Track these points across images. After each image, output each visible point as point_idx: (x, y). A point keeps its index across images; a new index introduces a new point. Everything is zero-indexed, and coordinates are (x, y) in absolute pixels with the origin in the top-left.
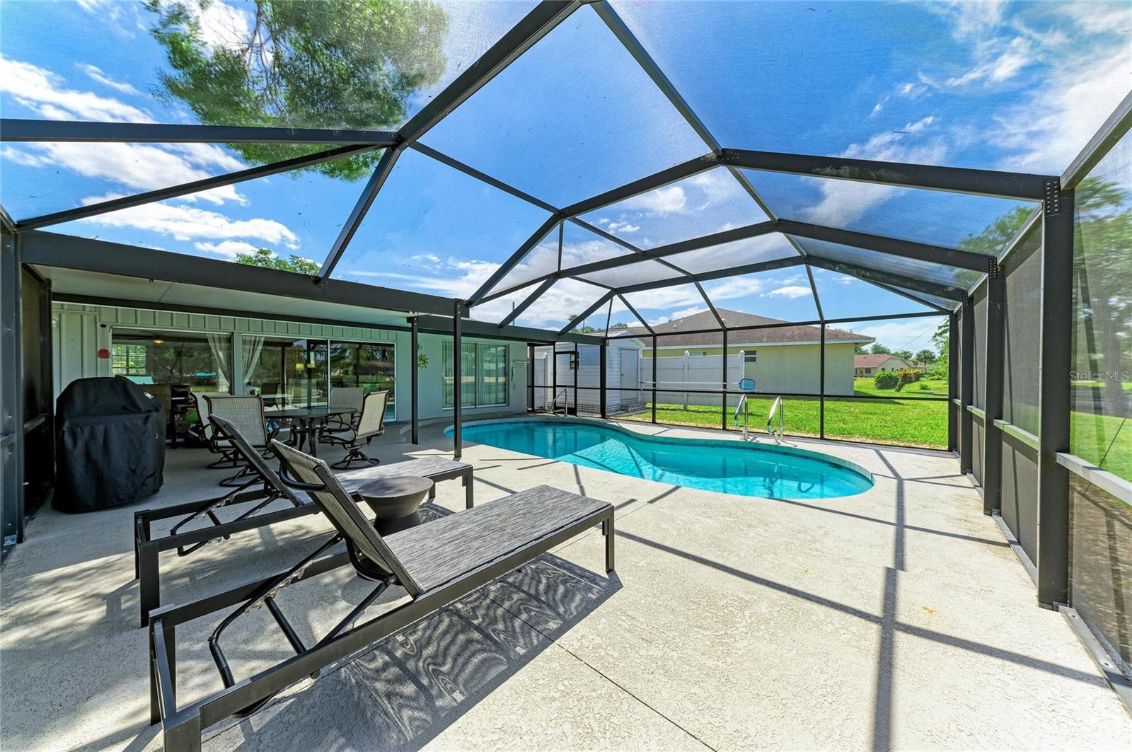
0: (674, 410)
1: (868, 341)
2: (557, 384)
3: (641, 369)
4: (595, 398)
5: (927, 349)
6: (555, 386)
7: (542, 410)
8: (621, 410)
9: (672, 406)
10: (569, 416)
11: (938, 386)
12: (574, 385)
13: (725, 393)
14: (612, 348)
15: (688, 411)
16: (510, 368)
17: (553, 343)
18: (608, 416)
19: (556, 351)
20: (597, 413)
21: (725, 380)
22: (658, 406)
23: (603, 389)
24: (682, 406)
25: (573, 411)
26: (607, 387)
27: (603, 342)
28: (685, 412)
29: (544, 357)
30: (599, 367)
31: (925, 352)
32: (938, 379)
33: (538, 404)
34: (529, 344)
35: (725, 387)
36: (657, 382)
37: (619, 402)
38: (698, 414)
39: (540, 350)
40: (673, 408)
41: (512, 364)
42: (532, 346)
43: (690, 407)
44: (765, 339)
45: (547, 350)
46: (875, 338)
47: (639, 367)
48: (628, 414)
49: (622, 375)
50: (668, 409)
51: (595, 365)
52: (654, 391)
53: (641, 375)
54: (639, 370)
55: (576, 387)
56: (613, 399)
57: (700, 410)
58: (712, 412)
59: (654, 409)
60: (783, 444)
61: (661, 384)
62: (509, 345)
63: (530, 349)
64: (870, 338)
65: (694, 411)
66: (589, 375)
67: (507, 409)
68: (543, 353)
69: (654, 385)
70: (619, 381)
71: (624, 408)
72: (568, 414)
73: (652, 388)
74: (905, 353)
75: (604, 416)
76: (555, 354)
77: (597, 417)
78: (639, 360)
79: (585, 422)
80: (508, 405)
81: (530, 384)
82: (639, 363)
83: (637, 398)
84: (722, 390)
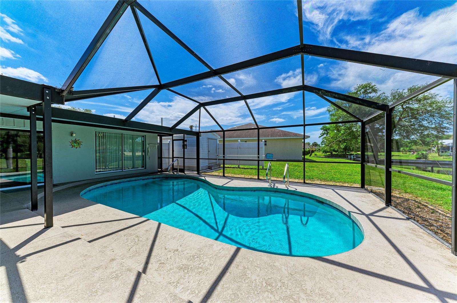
0: (234, 168)
1: (307, 137)
2: (174, 156)
3: (218, 149)
4: (194, 163)
5: (315, 142)
6: (173, 158)
7: (166, 170)
8: (209, 169)
9: (233, 166)
10: (180, 173)
11: (320, 154)
12: (183, 157)
13: (258, 161)
14: (202, 137)
15: (240, 168)
16: (147, 148)
17: (172, 135)
18: (201, 173)
19: (173, 139)
20: (195, 171)
21: (259, 154)
22: (226, 166)
23: (198, 159)
24: (237, 166)
25: (182, 170)
26: (200, 158)
27: (198, 134)
28: (239, 169)
29: (168, 142)
30: (196, 147)
31: (315, 143)
32: (319, 152)
33: (164, 167)
34: (158, 135)
35: (259, 157)
36: (225, 155)
37: (207, 165)
38: (245, 170)
39: (165, 139)
40: (233, 167)
41: (148, 146)
42: (161, 137)
43: (241, 166)
44: (270, 136)
45: (169, 139)
46: (310, 136)
47: (217, 147)
48: (212, 171)
49: (209, 151)
50: (231, 168)
51: (195, 146)
52: (224, 160)
53: (218, 151)
54: (217, 149)
55: (184, 158)
56: (203, 164)
57: (245, 168)
58: (251, 168)
59: (224, 167)
60: (290, 189)
61: (227, 156)
62: (145, 135)
63: (160, 138)
64: (308, 136)
65: (242, 168)
66: (191, 151)
67: (145, 171)
68: (167, 140)
69: (224, 157)
70: (207, 154)
71: (210, 168)
72: (179, 172)
73: (223, 158)
74: (308, 143)
75: (198, 173)
76: (173, 140)
77: (194, 174)
78: (217, 144)
79: (188, 177)
80: (146, 168)
81: (160, 156)
82: (217, 146)
83: (217, 163)
84: (257, 159)
